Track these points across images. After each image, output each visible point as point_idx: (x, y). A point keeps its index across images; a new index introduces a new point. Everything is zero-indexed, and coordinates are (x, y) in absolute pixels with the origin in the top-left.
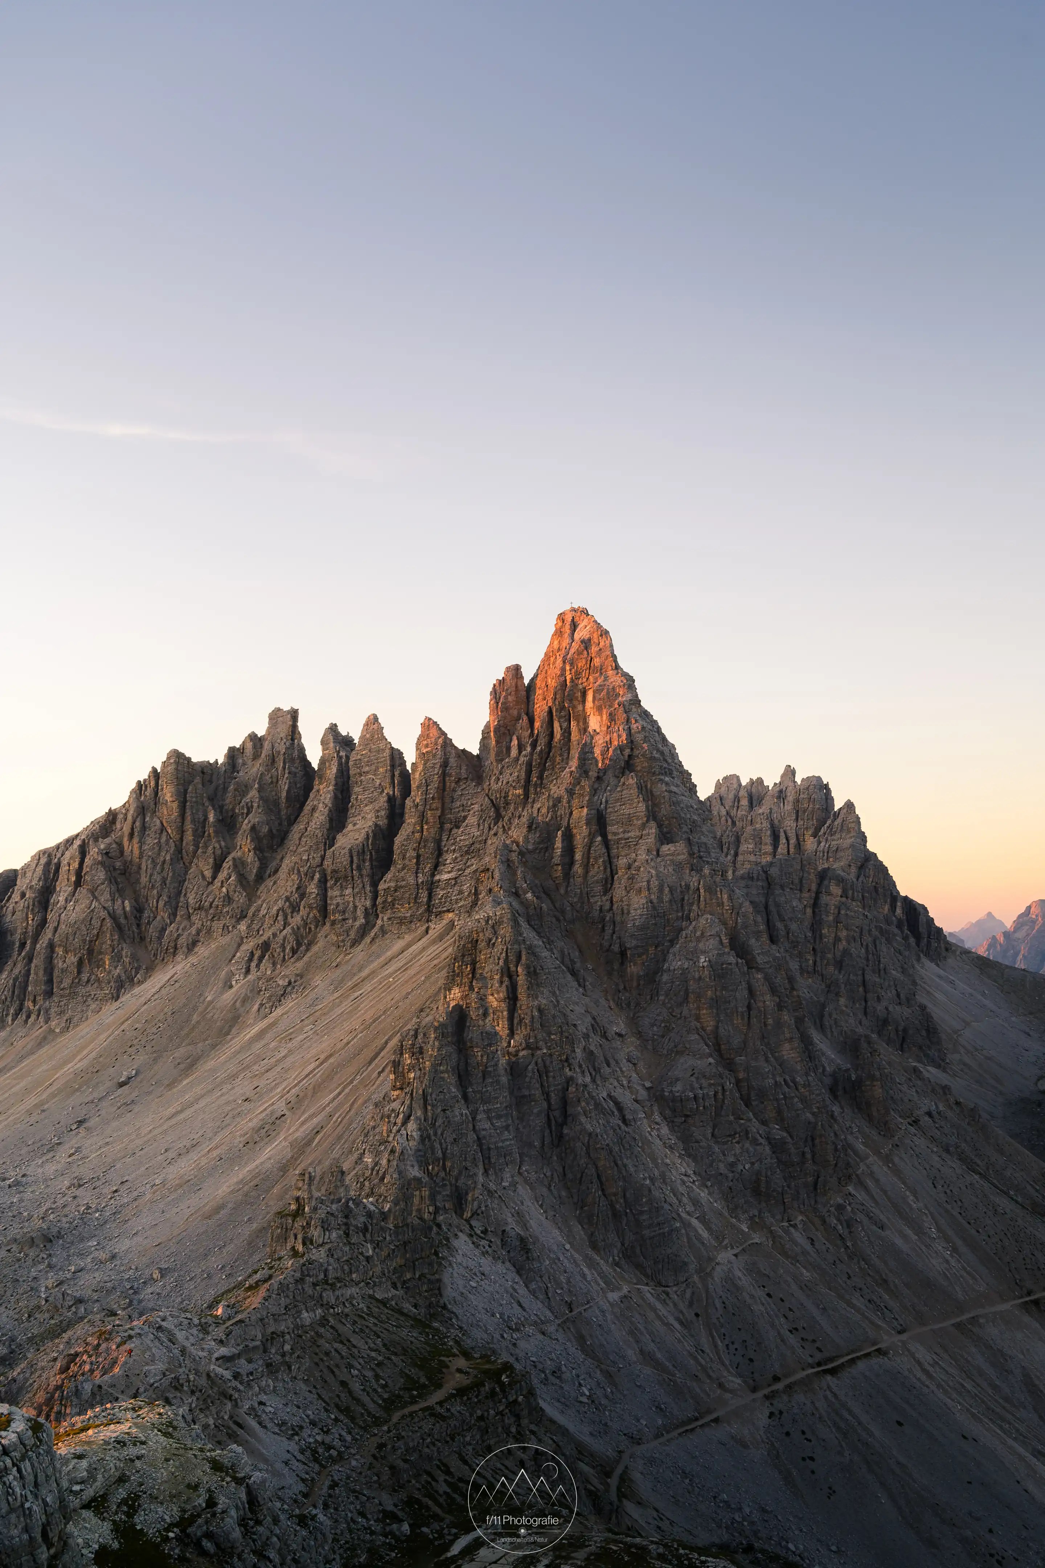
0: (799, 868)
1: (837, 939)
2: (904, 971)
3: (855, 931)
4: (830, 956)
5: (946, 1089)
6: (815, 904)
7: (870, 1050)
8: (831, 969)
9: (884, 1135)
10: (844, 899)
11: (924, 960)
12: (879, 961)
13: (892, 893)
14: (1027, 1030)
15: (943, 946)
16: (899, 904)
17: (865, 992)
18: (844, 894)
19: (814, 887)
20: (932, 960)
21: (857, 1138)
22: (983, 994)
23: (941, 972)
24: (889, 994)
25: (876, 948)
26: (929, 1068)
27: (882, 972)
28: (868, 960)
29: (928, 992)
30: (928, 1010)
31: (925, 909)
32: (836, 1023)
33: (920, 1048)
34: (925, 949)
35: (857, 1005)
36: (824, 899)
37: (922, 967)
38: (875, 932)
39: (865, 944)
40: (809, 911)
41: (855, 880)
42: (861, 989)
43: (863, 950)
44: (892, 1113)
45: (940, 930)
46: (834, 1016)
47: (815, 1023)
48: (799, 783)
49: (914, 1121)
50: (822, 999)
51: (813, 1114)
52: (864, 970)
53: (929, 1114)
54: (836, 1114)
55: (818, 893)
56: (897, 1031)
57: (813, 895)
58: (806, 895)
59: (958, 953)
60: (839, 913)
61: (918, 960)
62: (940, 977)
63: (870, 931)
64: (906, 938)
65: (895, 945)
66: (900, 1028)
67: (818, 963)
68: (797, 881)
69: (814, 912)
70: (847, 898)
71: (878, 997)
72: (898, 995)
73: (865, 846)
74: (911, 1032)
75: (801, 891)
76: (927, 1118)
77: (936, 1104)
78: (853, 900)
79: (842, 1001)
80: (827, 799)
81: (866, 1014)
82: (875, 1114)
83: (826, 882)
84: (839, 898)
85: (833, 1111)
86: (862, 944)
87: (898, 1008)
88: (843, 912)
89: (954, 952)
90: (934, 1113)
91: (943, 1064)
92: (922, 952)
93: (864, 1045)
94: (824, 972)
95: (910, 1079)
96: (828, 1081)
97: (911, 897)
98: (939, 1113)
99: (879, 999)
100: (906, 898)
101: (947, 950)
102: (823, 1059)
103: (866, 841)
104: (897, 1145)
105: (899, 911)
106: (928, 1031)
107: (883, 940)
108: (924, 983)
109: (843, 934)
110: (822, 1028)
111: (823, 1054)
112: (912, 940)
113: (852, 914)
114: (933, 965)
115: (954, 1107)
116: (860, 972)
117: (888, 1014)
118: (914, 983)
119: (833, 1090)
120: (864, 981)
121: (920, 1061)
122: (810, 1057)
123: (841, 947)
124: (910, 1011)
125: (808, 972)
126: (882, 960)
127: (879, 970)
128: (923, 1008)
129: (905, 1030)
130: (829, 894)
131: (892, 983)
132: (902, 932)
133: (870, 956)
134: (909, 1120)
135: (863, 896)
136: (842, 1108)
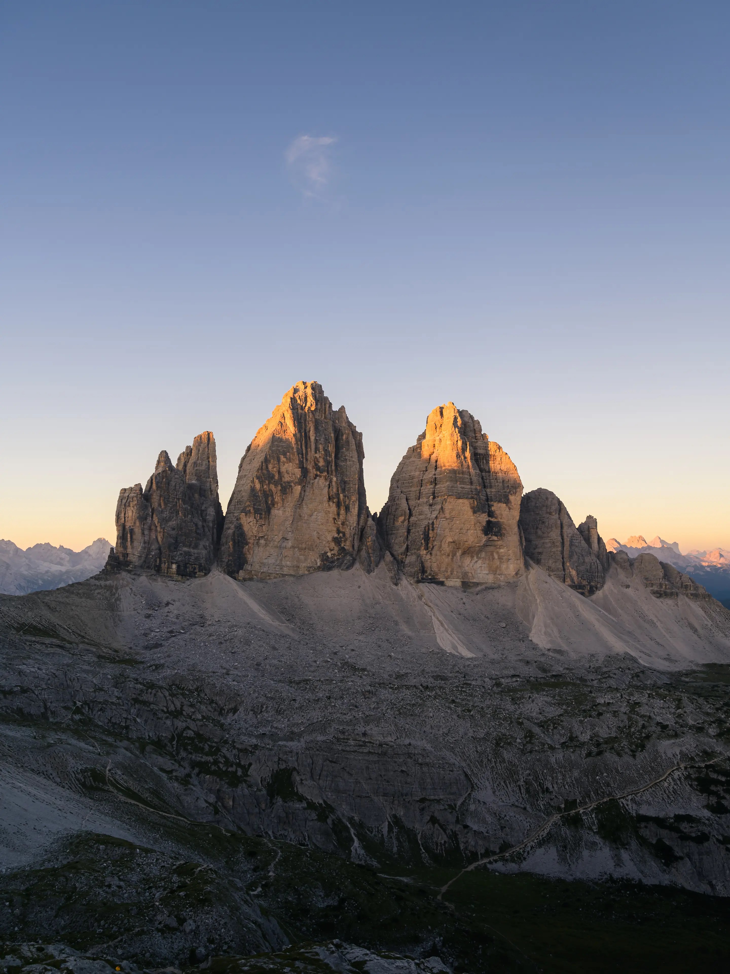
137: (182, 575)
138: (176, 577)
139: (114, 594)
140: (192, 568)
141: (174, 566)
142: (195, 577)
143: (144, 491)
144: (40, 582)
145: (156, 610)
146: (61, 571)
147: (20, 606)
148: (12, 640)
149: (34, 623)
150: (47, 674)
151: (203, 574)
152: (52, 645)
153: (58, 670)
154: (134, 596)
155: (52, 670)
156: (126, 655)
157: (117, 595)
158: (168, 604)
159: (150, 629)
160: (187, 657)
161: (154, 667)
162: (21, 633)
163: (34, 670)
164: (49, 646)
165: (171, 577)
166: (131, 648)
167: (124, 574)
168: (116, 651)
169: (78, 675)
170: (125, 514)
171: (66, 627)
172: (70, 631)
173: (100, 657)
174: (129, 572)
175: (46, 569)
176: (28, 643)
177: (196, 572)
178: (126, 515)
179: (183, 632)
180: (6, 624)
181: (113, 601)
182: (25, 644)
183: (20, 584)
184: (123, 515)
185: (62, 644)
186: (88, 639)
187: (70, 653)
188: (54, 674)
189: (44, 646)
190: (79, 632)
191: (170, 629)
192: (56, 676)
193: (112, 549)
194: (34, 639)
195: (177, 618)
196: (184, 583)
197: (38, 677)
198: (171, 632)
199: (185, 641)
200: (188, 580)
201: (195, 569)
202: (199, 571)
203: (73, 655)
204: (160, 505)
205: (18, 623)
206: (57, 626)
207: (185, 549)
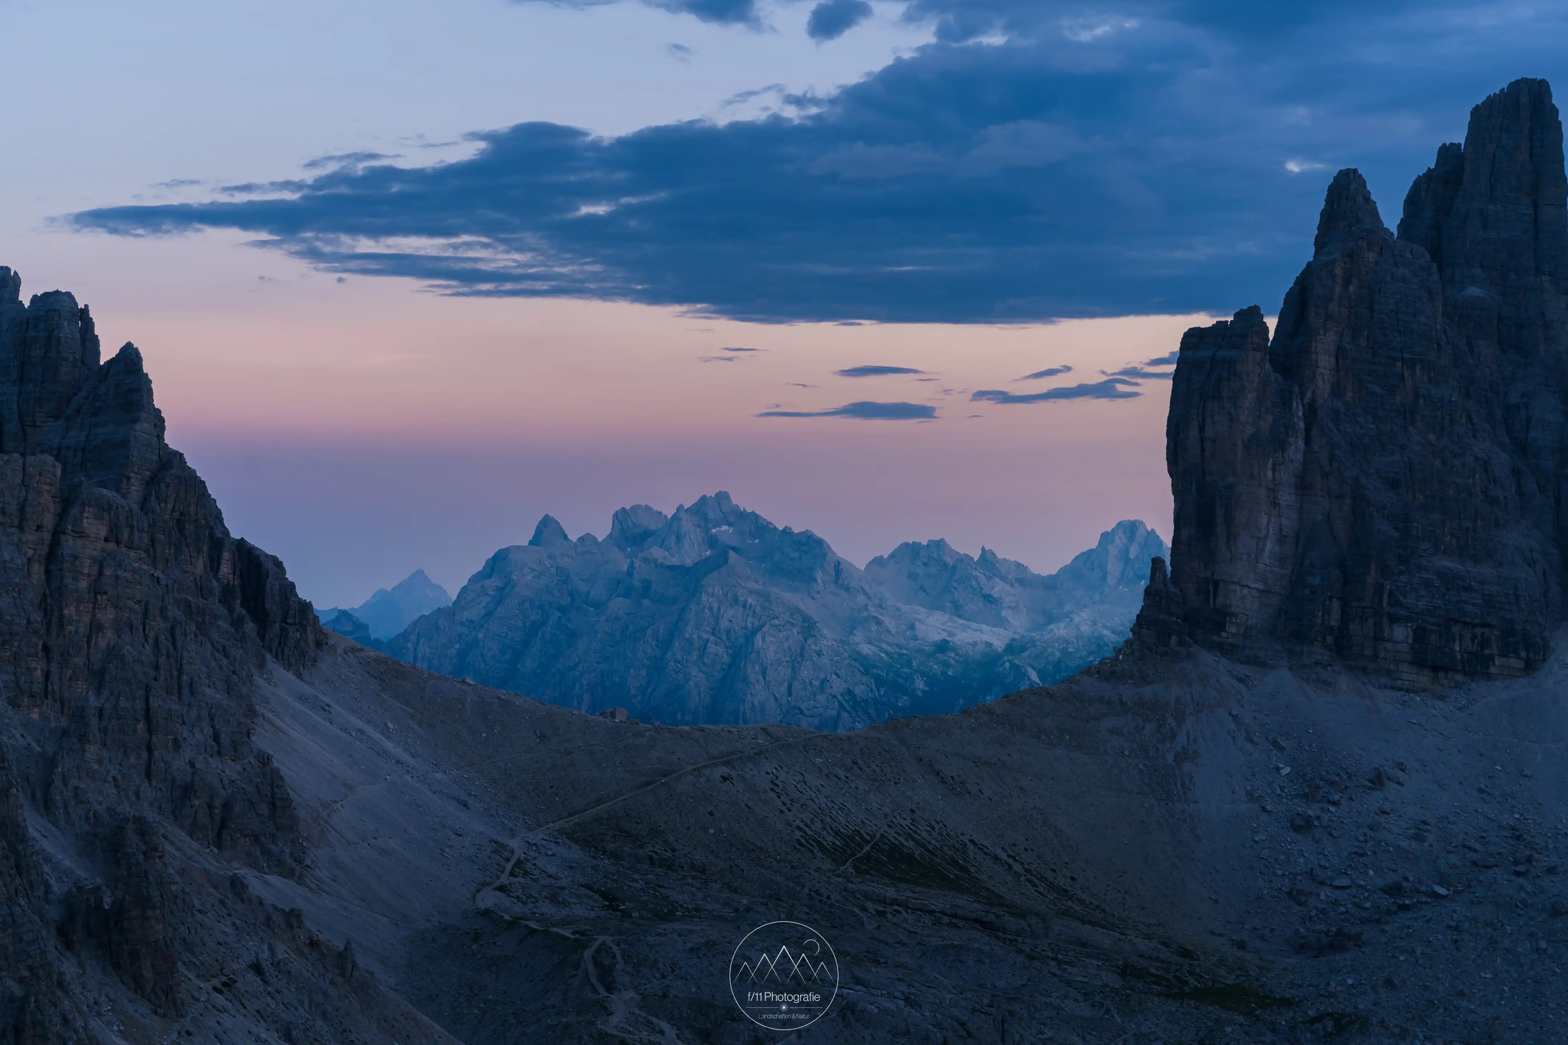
0: (18, 480)
1: (96, 627)
2: (229, 688)
3: (131, 610)
4: (78, 661)
5: (293, 917)
6: (52, 557)
7: (144, 848)
8: (81, 687)
9: (164, 1016)
10: (112, 546)
11: (272, 664)
12: (180, 670)
13: (211, 535)
14: (464, 797)
15: (311, 637)
16: (226, 555)
17: (150, 731)
18: (113, 536)
19: (49, 520)
20: (288, 666)
21: (109, 1024)
22: (385, 731)
23: (306, 689)
24: (198, 735)
25: (174, 643)
26: (272, 879)
27: (186, 691)
28: (157, 668)
29: (278, 729)
30: (276, 764)
31: (278, 564)
32: (76, 795)
33: (256, 839)
34: (275, 645)
35: (132, 760)
36: (69, 544)
37: (268, 680)
38: (174, 611)
39: (151, 635)
40: (38, 569)
41: (135, 507)
42: (141, 727)
43: (148, 649)
44: (182, 969)
45: (306, 607)
46: (74, 782)
47: (34, 797)
48: (27, 304)
49: (225, 984)
50: (50, 750)
51: (21, 981)
52: (148, 689)
53: (257, 968)
54: (68, 978)
55: (57, 532)
56: (210, 807)
57: (47, 537)
58: (31, 537)
59: (340, 650)
60: (100, 573)
61: (262, 665)
62: (302, 699)
63: (163, 610)
64: (237, 623)
65: (216, 637)
66: (218, 802)
67: (55, 678)
68: (13, 508)
69: (47, 572)
70: (118, 543)
71: (175, 739)
72: (216, 737)
73: (160, 437)
74: (237, 809)
75: (21, 528)
76: (251, 976)
77: (271, 948)
78: (130, 548)
79: (92, 751)
80: (83, 341)
81: (148, 775)
82: (148, 974)
83: (74, 511)
84: (101, 544)
85: (61, 974)
86: (146, 637)
87: (215, 763)
88: (108, 572)
89: (333, 648)
90: (266, 966)
91: (298, 868)
92: (270, 650)
93: (131, 835)
94: (66, 694)
95: (222, 902)
96: (54, 913)
97: (253, 540)
98: (276, 965)
99: (177, 746)
100: (241, 544)
101: (319, 644)
102: (47, 869)
103: (163, 429)
104: (189, 1033)
105: (225, 569)
106: (273, 806)
107: (193, 627)
108: (271, 711)
109: (107, 616)
110: (46, 806)
111: (47, 859)
112: (250, 627)
113: (128, 575)
114: (290, 676)
115: (306, 951)
116: (141, 692)
117: (193, 774)
118: (251, 712)
119: (64, 932)
120: (148, 709)
121: (254, 865)
122: (18, 867)
123: (103, 644)
124: (239, 768)
125: (32, 695)
126: (186, 667)
127: (180, 689)
128: (264, 760)
129: (227, 807)
130: (81, 534)
131: (205, 712)
132: (231, 611)
133: (163, 660)
134: (216, 982)
135: (153, 540)
136: (81, 965)
137: (1435, 669)
138: (1408, 674)
139: (1173, 736)
140: (1473, 638)
141: (1401, 633)
142: (1488, 676)
143: (1271, 335)
144: (920, 684)
145: (1334, 803)
146: (988, 644)
147: (841, 773)
148: (817, 892)
149: (891, 834)
150: (938, 1025)
151: (1520, 664)
152: (955, 916)
153: (974, 1010)
154: (1249, 746)
155: (955, 1012)
156: (1222, 972)
157: (1182, 739)
158: (1378, 780)
159: (1311, 873)
160: (1461, 994)
161: (1330, 1025)
162: (848, 866)
163: (892, 1007)
164: (946, 920)
165: (1389, 673)
166: (1241, 945)
167: (1206, 657)
168: (1185, 953)
169: (1050, 1035)
170: (1202, 429)
171: (1004, 856)
172: (1017, 867)
173: (1127, 971)
174: (1226, 650)
175: (937, 637)
176: (871, 907)
177: (1491, 658)
178: (1209, 432)
179: (1442, 891)
180: (798, 834)
181: (1170, 758)
182: (864, 909)
183: (850, 692)
184: (1193, 433)
185: (991, 918)
186: (1081, 902)
187: (1020, 952)
188: (963, 1025)
189: (927, 919)
190: (1049, 875)
191: (1391, 878)
192: (970, 1034)
193: (1157, 563)
194: (891, 892)
195: (1419, 837)
196: (1441, 698)
197: (907, 1032)
198: (1393, 890)
199: (1457, 929)
200: (1458, 686)
201: (1485, 643)
202: (1503, 655)
203: (1030, 957)
204: (1336, 391)
205: (837, 833)
206: (970, 846)
207: (1446, 563)
